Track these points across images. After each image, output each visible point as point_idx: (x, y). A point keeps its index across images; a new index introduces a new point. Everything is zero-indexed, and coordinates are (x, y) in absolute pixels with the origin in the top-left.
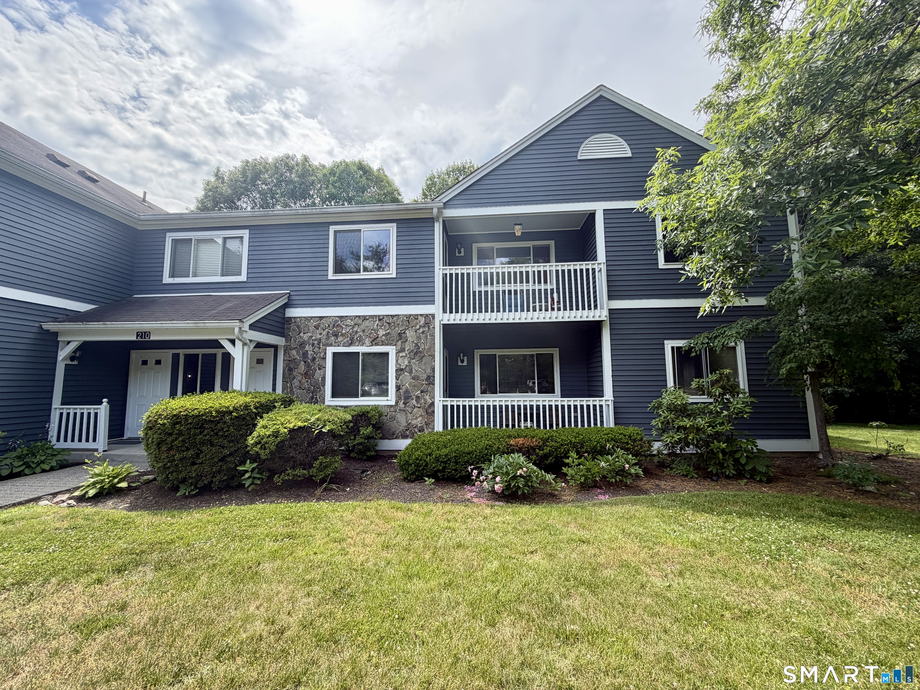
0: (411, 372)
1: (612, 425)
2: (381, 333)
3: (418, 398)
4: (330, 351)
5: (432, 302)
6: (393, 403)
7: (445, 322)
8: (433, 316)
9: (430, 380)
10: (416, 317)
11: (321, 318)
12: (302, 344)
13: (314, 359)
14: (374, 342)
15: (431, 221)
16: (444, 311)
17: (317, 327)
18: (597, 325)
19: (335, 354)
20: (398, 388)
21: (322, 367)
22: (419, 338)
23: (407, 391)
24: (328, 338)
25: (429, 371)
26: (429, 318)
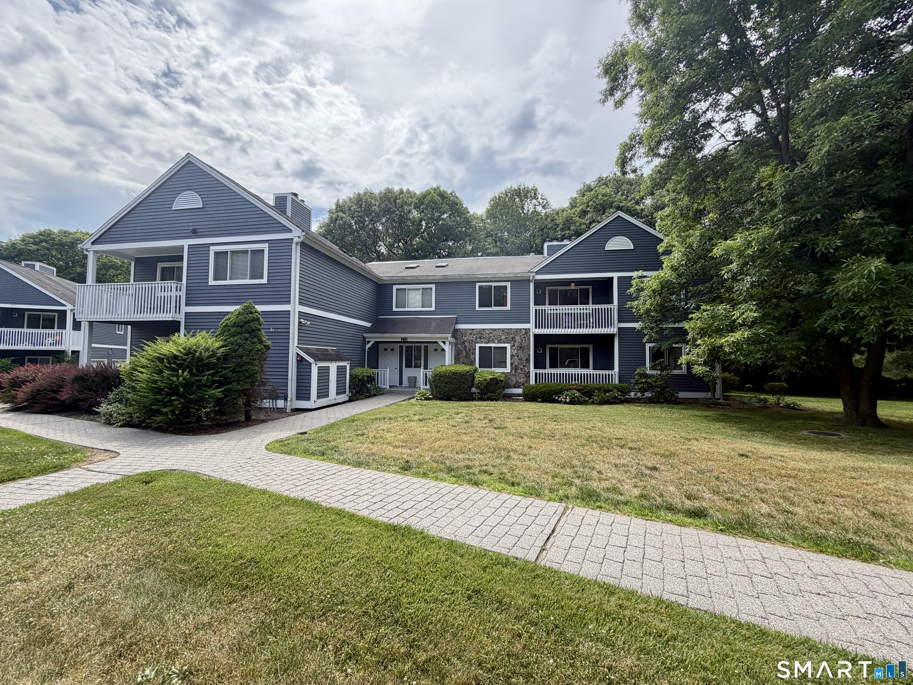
0: (518, 356)
1: (617, 382)
2: (503, 337)
3: (521, 369)
4: (478, 346)
5: (529, 322)
6: (509, 371)
7: (536, 333)
8: (529, 329)
9: (528, 361)
10: (520, 330)
11: (473, 329)
12: (464, 342)
13: (470, 349)
14: (500, 341)
15: (529, 281)
16: (536, 328)
17: (471, 334)
18: (612, 336)
19: (480, 347)
20: (512, 364)
21: (474, 353)
22: (522, 340)
23: (516, 366)
24: (477, 339)
25: (527, 356)
26: (527, 331)
